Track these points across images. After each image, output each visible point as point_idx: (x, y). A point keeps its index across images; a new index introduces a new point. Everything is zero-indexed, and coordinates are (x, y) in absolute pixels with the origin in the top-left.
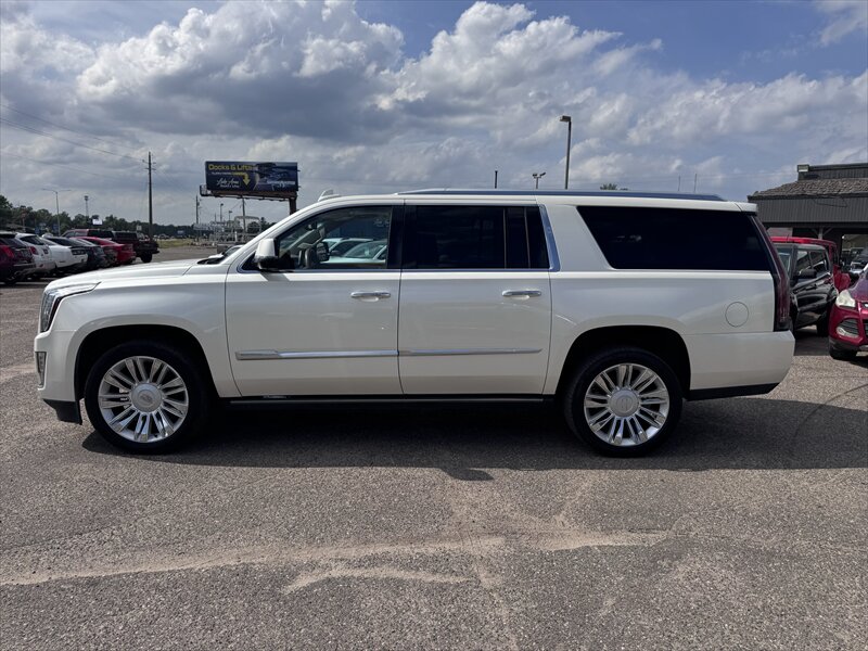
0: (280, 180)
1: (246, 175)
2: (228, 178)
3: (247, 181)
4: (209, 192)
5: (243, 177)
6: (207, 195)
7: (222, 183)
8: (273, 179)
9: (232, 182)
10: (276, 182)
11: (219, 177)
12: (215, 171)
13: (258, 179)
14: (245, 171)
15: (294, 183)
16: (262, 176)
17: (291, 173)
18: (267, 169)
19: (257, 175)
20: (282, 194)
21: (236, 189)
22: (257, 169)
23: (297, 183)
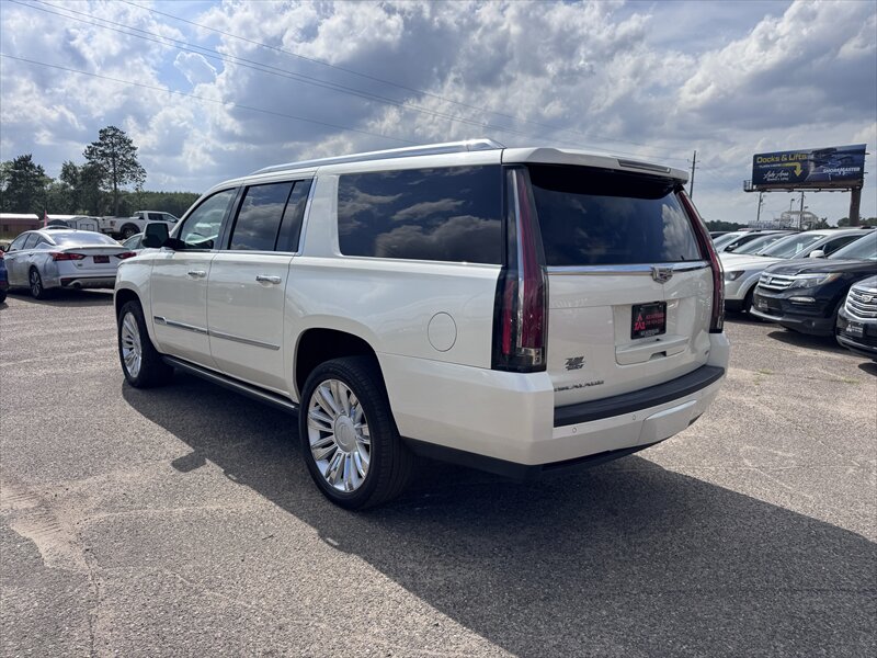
0: (839, 167)
1: (798, 165)
2: (777, 171)
3: (798, 172)
4: (755, 187)
5: (795, 168)
6: (752, 191)
7: (770, 176)
8: (831, 167)
9: (781, 174)
10: (835, 170)
11: (766, 171)
12: (763, 164)
13: (812, 169)
14: (797, 161)
15: (858, 169)
16: (818, 163)
17: (856, 157)
18: (825, 156)
19: (812, 164)
20: (841, 183)
21: (784, 182)
22: (812, 157)
23: (862, 169)
